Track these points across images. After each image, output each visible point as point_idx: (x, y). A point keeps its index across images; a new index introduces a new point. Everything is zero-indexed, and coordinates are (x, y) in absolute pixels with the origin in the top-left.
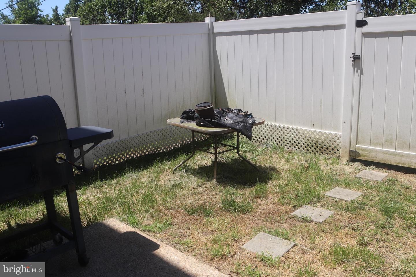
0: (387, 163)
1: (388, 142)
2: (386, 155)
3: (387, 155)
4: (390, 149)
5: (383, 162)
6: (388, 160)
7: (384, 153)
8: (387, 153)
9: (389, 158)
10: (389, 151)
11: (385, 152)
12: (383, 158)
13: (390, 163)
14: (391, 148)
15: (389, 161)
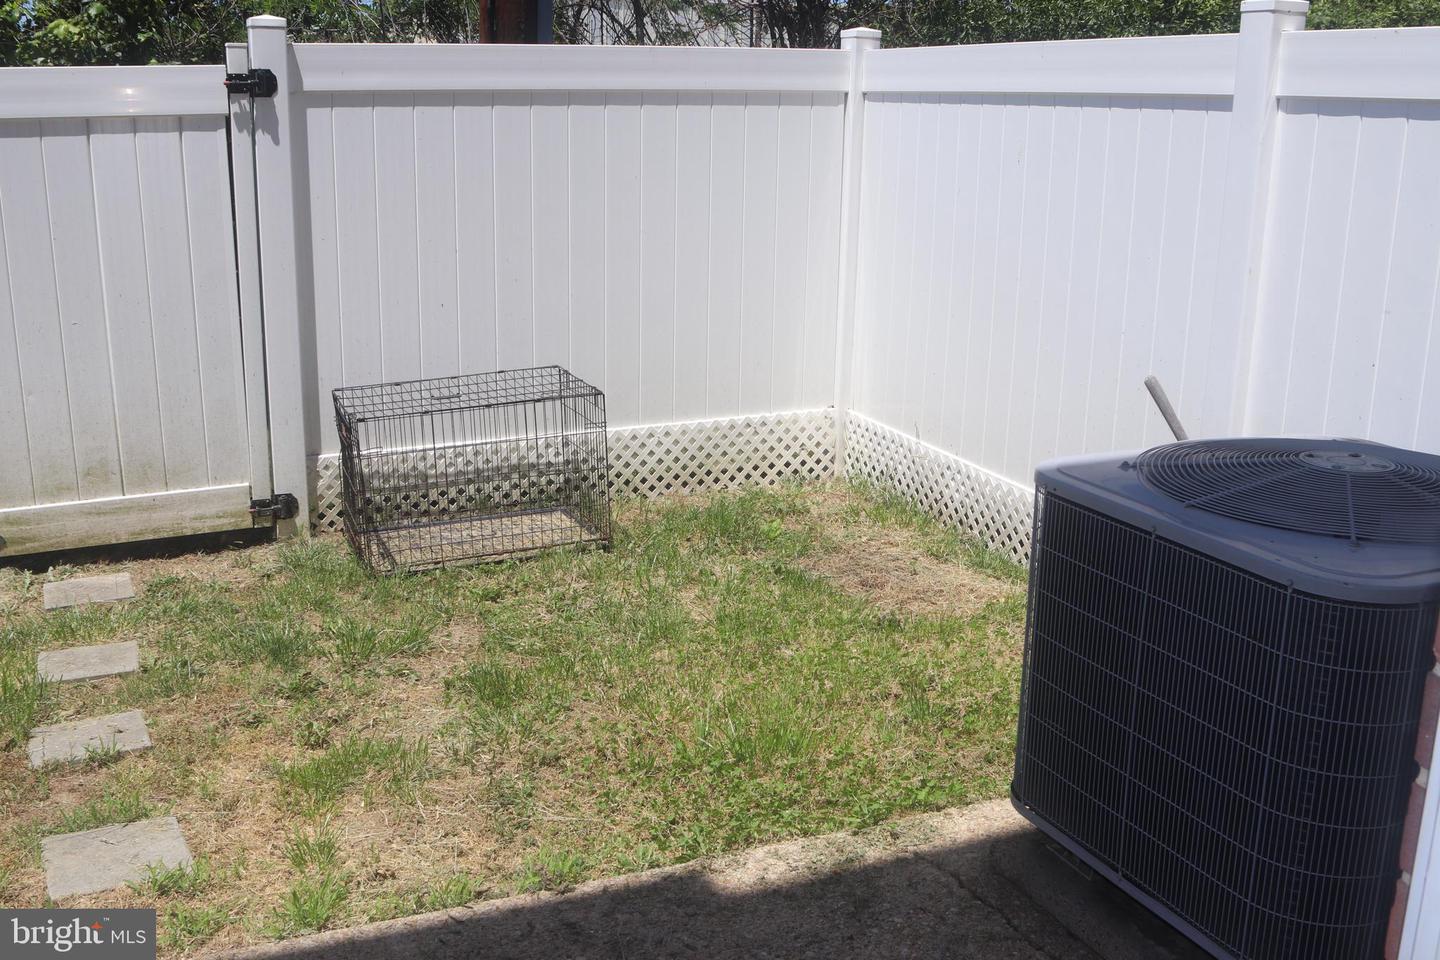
0: (107, 542)
1: (97, 475)
2: (96, 519)
3: (102, 518)
4: (103, 496)
5: (92, 543)
6: (108, 531)
7: (90, 514)
8: (99, 511)
9: (108, 525)
10: (104, 503)
11: (94, 511)
12: (87, 532)
13: (114, 542)
14: (107, 492)
15: (109, 534)
